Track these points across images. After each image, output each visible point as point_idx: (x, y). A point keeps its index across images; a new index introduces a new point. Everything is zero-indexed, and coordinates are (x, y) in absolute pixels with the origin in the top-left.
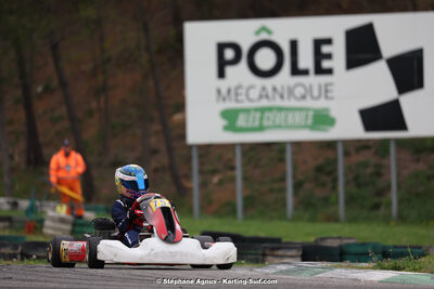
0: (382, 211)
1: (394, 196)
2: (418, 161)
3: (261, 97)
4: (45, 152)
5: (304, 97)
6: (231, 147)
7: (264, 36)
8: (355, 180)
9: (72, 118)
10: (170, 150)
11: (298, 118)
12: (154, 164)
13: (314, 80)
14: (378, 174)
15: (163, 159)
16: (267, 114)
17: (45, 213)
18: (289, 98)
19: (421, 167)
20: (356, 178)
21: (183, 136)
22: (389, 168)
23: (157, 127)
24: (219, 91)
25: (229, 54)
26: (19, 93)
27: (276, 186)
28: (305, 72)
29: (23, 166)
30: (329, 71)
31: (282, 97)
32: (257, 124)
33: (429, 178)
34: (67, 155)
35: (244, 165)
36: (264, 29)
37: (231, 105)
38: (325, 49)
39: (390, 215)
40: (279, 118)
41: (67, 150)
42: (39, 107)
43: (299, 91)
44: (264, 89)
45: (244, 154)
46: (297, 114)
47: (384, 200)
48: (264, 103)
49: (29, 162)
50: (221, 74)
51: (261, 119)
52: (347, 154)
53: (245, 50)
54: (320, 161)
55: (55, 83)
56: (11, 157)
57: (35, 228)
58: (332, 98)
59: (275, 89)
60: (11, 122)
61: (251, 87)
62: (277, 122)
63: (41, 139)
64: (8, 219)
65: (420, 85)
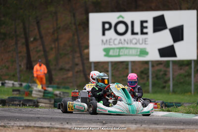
0: (166, 89)
1: (171, 83)
2: (181, 69)
3: (119, 43)
4: (34, 63)
5: (136, 44)
6: (107, 63)
7: (121, 19)
8: (156, 77)
9: (45, 51)
10: (83, 64)
11: (134, 52)
12: (76, 69)
13: (140, 37)
14: (165, 74)
15: (80, 67)
16: (121, 50)
17: (33, 88)
18: (130, 44)
19: (182, 72)
20: (156, 76)
21: (88, 58)
22: (169, 72)
23: (78, 55)
24: (103, 41)
25: (107, 26)
26: (24, 41)
27: (125, 79)
28: (137, 34)
29: (25, 69)
30: (146, 33)
31: (127, 43)
32: (117, 54)
33: (185, 76)
34: (40, 66)
35: (112, 70)
36: (121, 16)
37: (107, 46)
38: (145, 25)
39: (169, 90)
40: (126, 52)
41: (40, 63)
42: (32, 46)
43: (134, 41)
44: (120, 40)
45: (112, 66)
46: (134, 50)
47: (167, 85)
48: (120, 46)
49: (27, 68)
50: (104, 34)
51: (119, 52)
52: (153, 66)
53: (113, 24)
54: (142, 69)
55: (38, 37)
56: (20, 66)
57: (29, 94)
58: (147, 44)
59: (125, 40)
60: (20, 52)
61: (115, 39)
62: (126, 53)
63: (32, 59)
64: (18, 90)
65: (182, 39)
